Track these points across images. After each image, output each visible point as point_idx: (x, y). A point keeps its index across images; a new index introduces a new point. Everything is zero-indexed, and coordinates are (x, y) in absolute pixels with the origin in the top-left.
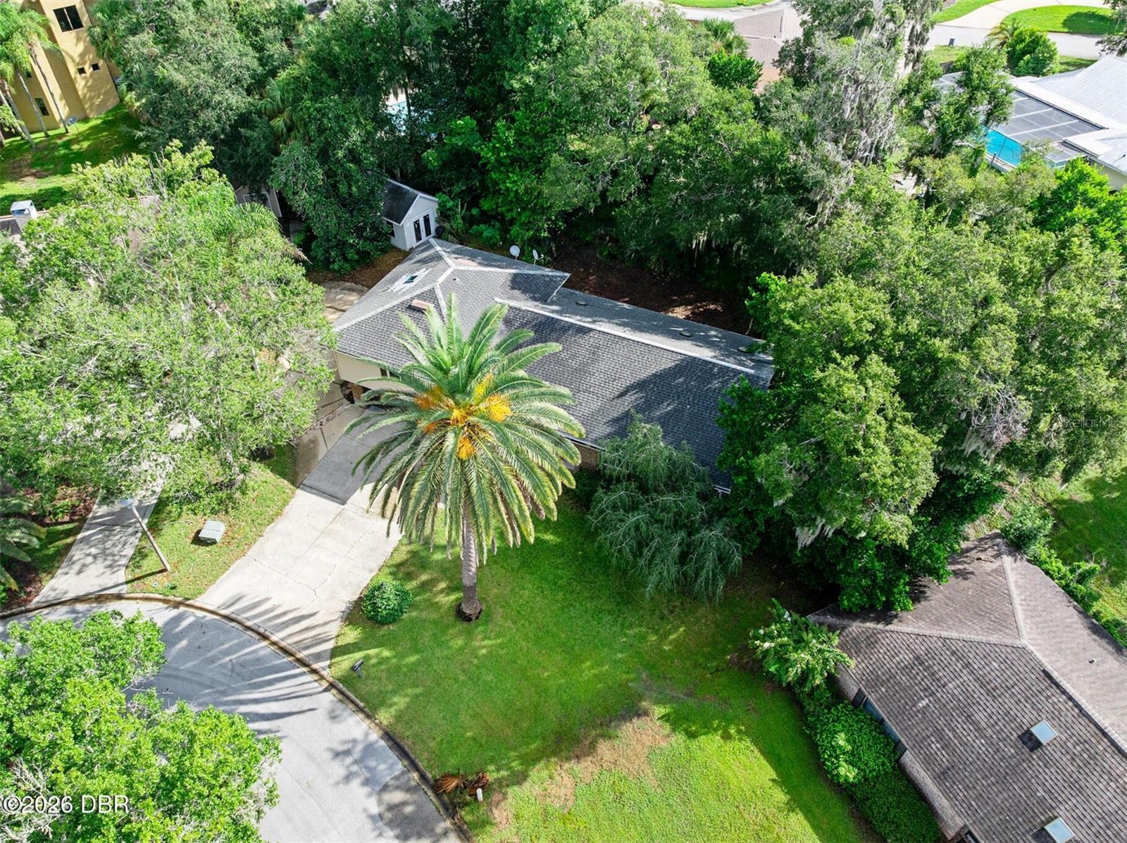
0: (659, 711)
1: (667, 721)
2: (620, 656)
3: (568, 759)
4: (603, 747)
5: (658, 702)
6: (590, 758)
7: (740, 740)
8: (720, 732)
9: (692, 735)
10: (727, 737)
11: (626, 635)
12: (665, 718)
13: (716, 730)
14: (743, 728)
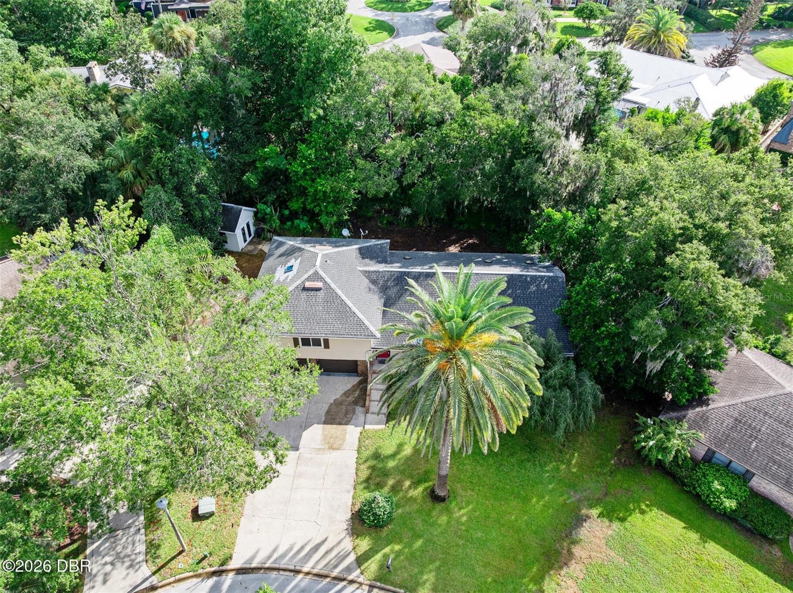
0: (595, 512)
1: (603, 516)
2: (551, 486)
3: (561, 568)
4: (577, 550)
5: (591, 507)
6: (573, 561)
7: (651, 510)
8: (637, 511)
9: (623, 520)
10: (643, 512)
11: (547, 472)
12: (601, 515)
13: (634, 510)
14: (648, 503)
